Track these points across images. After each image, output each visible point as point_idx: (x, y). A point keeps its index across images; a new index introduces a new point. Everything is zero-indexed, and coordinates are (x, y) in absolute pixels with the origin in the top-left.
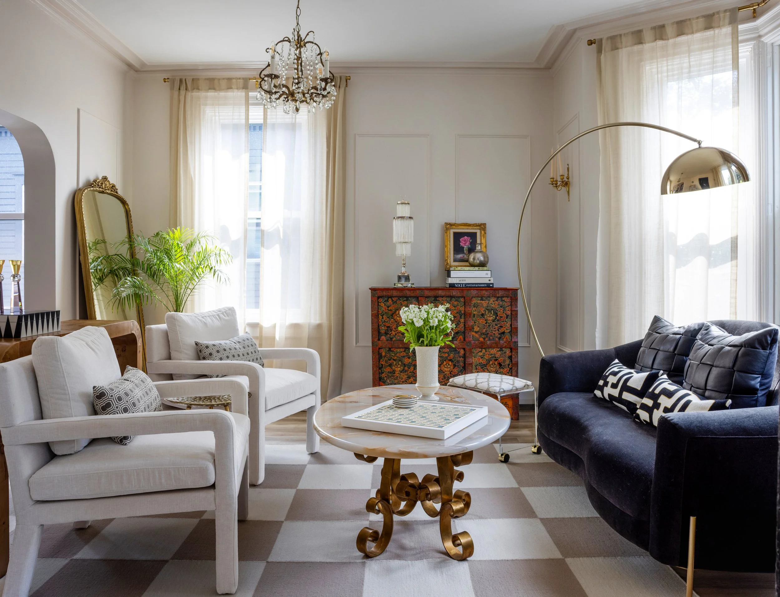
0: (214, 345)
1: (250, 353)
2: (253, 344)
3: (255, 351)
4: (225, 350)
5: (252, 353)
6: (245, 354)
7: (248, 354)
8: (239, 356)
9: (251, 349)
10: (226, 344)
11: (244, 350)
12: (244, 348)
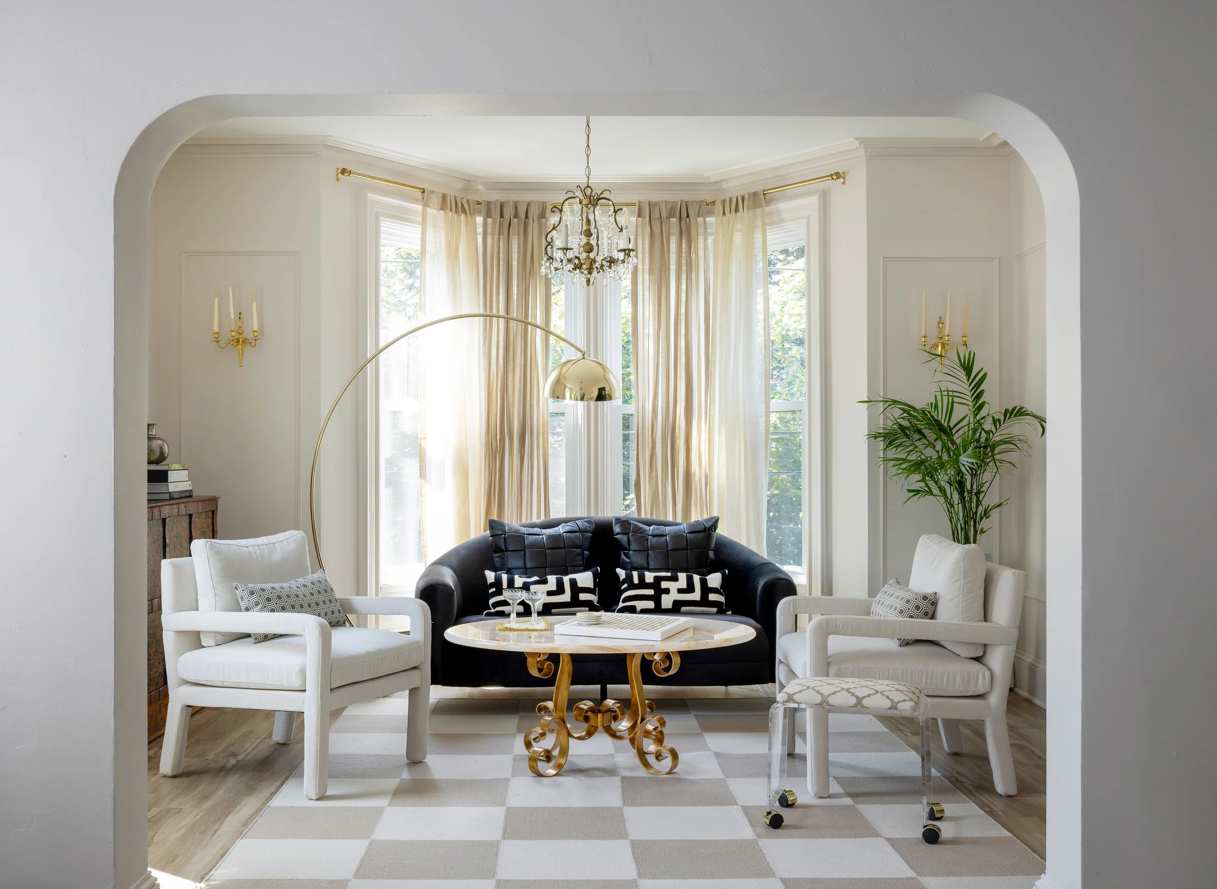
0: (263, 590)
1: (321, 603)
2: (329, 590)
3: (330, 600)
4: (279, 597)
5: (325, 604)
6: (313, 605)
7: (317, 604)
8: (302, 606)
9: (322, 597)
10: (282, 588)
11: (311, 597)
12: (312, 594)
